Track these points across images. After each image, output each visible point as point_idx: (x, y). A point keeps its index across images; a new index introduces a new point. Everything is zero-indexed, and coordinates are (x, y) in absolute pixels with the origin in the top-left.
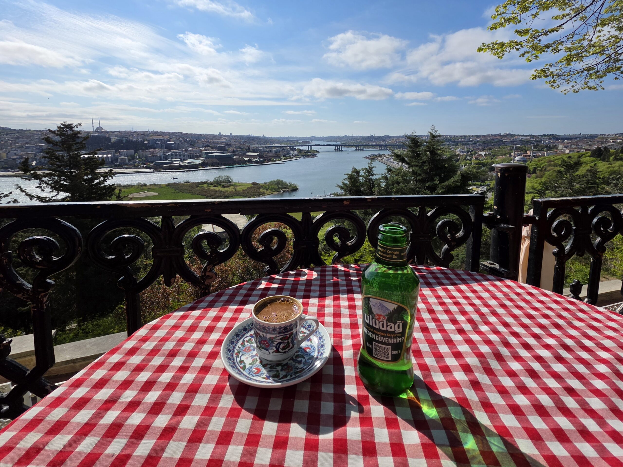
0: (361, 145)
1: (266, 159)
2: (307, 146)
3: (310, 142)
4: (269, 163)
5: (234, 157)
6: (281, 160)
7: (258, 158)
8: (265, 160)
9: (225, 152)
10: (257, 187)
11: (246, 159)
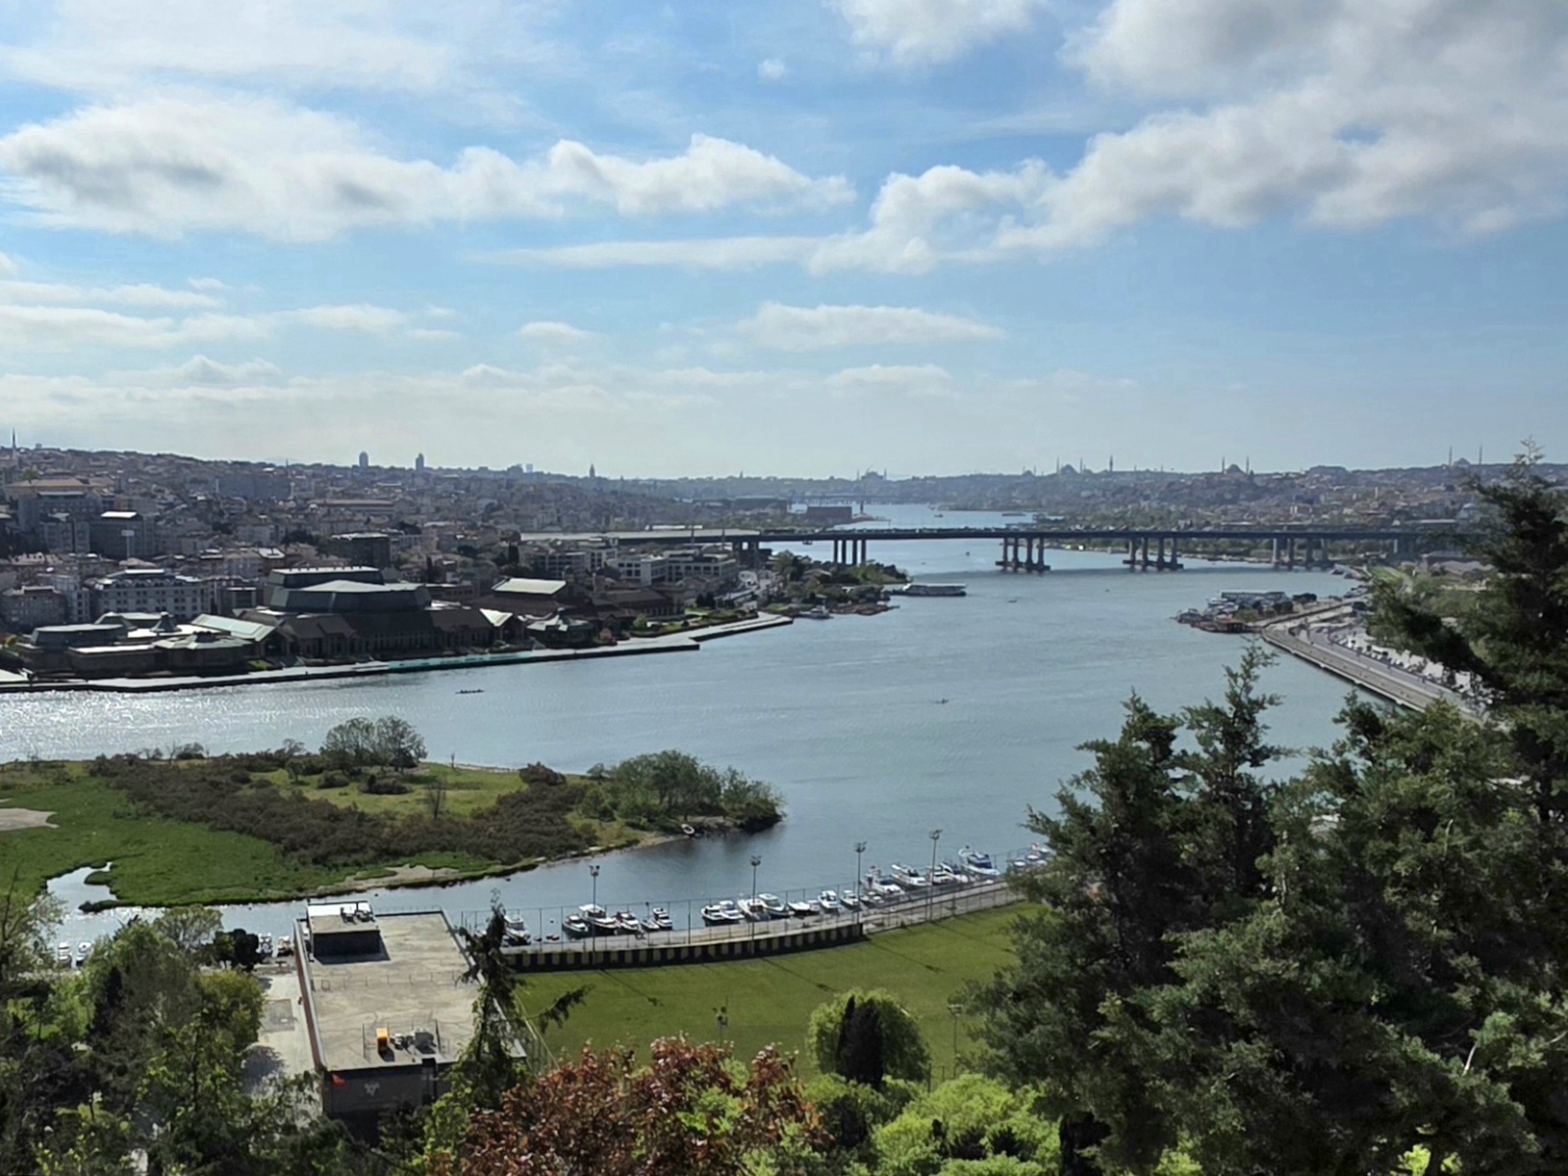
0: (1161, 536)
1: (602, 616)
2: (835, 537)
3: (856, 510)
4: (622, 646)
5: (436, 605)
6: (686, 628)
7: (563, 616)
8: (600, 626)
9: (386, 572)
10: (554, 794)
11: (495, 617)
